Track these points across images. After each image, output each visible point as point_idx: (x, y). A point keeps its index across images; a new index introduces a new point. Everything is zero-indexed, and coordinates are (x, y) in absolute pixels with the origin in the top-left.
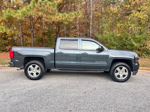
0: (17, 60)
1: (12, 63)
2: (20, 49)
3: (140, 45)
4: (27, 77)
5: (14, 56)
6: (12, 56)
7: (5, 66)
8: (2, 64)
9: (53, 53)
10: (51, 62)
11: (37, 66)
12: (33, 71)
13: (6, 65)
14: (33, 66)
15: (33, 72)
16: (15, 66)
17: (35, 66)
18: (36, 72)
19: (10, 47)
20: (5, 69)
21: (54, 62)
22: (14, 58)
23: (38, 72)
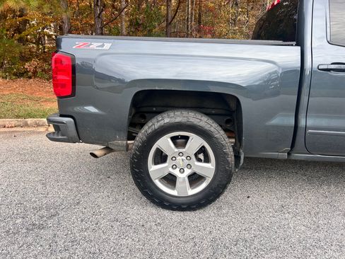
0: (92, 109)
1: (65, 120)
2: (107, 46)
4: (145, 194)
5: (74, 84)
6: (63, 86)
7: (26, 125)
8: (18, 117)
9: (292, 71)
10: (276, 121)
11: (196, 142)
12: (174, 167)
13: (29, 121)
14: (174, 139)
15: (176, 172)
16: (79, 138)
17: (187, 138)
18: (188, 172)
19: (35, 63)
20: (28, 138)
21: (292, 122)
22: (73, 94)
23: (199, 172)
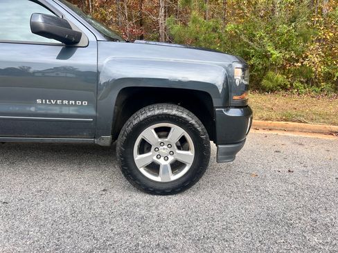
3: (288, 56)
